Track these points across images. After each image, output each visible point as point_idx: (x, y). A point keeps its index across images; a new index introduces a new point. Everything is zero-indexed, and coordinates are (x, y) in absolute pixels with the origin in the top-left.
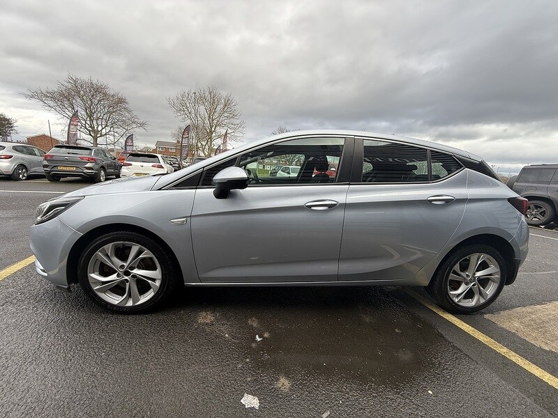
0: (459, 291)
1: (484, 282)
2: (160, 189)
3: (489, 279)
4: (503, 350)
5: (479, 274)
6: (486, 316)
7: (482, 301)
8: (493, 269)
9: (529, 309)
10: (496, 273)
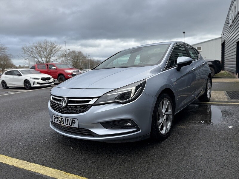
2: (164, 71)
10: (210, 86)
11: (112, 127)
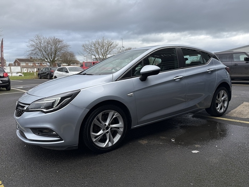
0: (218, 107)
1: (224, 101)
2: (116, 81)
3: (225, 100)
4: (238, 121)
5: (222, 99)
6: (226, 115)
7: (225, 109)
8: (226, 96)
9: (234, 110)
10: (226, 97)
11: (39, 134)
